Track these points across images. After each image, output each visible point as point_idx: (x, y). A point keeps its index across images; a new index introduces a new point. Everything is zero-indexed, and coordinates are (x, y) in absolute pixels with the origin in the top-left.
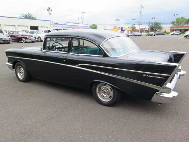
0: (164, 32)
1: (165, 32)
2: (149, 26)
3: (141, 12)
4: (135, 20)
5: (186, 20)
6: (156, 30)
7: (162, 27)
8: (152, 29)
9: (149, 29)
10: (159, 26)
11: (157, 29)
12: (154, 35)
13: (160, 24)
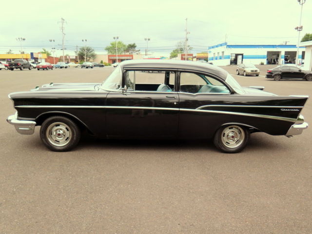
0: (100, 62)
1: (102, 62)
2: (76, 52)
3: (62, 29)
4: (54, 41)
5: (125, 46)
6: (88, 59)
7: (96, 55)
8: (81, 57)
9: (76, 57)
10: (92, 53)
11: (90, 58)
12: (92, 67)
13: (93, 50)
